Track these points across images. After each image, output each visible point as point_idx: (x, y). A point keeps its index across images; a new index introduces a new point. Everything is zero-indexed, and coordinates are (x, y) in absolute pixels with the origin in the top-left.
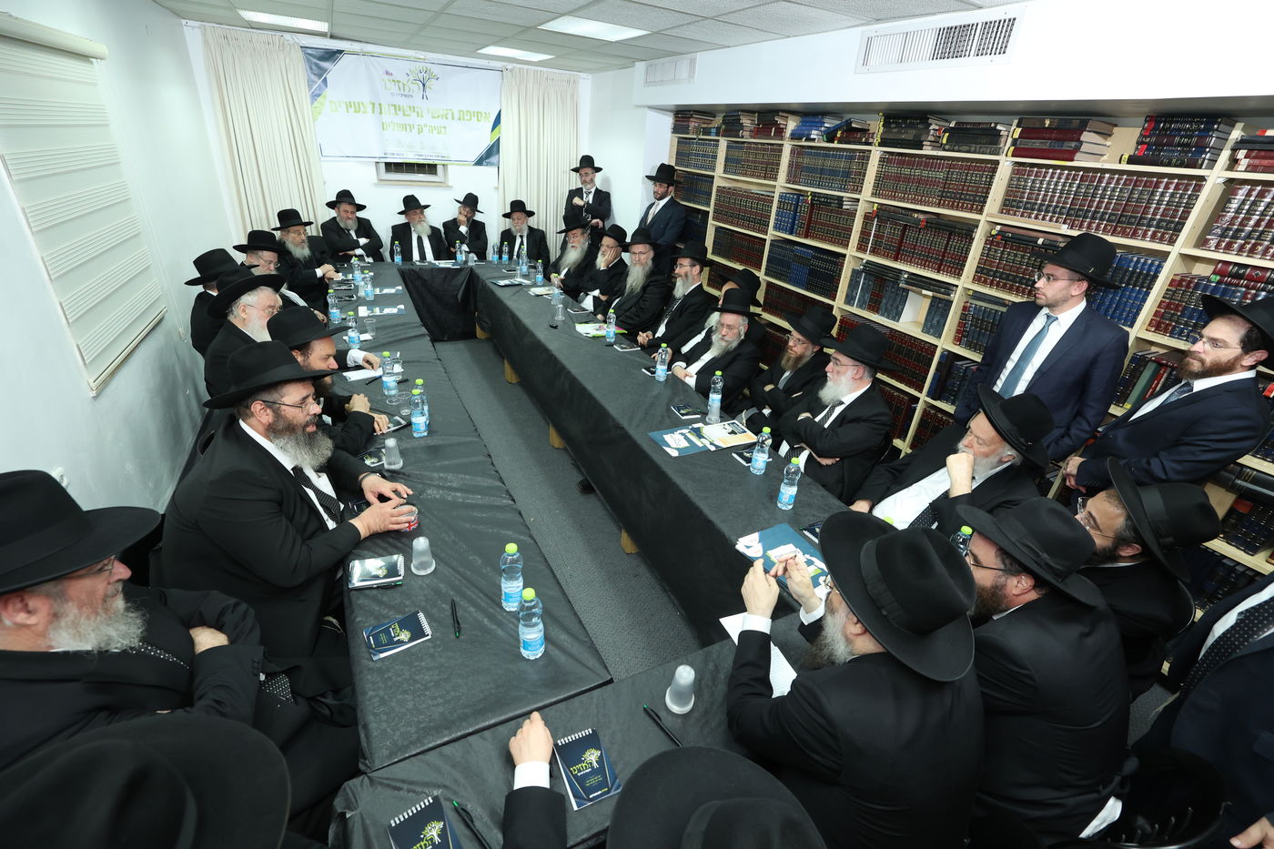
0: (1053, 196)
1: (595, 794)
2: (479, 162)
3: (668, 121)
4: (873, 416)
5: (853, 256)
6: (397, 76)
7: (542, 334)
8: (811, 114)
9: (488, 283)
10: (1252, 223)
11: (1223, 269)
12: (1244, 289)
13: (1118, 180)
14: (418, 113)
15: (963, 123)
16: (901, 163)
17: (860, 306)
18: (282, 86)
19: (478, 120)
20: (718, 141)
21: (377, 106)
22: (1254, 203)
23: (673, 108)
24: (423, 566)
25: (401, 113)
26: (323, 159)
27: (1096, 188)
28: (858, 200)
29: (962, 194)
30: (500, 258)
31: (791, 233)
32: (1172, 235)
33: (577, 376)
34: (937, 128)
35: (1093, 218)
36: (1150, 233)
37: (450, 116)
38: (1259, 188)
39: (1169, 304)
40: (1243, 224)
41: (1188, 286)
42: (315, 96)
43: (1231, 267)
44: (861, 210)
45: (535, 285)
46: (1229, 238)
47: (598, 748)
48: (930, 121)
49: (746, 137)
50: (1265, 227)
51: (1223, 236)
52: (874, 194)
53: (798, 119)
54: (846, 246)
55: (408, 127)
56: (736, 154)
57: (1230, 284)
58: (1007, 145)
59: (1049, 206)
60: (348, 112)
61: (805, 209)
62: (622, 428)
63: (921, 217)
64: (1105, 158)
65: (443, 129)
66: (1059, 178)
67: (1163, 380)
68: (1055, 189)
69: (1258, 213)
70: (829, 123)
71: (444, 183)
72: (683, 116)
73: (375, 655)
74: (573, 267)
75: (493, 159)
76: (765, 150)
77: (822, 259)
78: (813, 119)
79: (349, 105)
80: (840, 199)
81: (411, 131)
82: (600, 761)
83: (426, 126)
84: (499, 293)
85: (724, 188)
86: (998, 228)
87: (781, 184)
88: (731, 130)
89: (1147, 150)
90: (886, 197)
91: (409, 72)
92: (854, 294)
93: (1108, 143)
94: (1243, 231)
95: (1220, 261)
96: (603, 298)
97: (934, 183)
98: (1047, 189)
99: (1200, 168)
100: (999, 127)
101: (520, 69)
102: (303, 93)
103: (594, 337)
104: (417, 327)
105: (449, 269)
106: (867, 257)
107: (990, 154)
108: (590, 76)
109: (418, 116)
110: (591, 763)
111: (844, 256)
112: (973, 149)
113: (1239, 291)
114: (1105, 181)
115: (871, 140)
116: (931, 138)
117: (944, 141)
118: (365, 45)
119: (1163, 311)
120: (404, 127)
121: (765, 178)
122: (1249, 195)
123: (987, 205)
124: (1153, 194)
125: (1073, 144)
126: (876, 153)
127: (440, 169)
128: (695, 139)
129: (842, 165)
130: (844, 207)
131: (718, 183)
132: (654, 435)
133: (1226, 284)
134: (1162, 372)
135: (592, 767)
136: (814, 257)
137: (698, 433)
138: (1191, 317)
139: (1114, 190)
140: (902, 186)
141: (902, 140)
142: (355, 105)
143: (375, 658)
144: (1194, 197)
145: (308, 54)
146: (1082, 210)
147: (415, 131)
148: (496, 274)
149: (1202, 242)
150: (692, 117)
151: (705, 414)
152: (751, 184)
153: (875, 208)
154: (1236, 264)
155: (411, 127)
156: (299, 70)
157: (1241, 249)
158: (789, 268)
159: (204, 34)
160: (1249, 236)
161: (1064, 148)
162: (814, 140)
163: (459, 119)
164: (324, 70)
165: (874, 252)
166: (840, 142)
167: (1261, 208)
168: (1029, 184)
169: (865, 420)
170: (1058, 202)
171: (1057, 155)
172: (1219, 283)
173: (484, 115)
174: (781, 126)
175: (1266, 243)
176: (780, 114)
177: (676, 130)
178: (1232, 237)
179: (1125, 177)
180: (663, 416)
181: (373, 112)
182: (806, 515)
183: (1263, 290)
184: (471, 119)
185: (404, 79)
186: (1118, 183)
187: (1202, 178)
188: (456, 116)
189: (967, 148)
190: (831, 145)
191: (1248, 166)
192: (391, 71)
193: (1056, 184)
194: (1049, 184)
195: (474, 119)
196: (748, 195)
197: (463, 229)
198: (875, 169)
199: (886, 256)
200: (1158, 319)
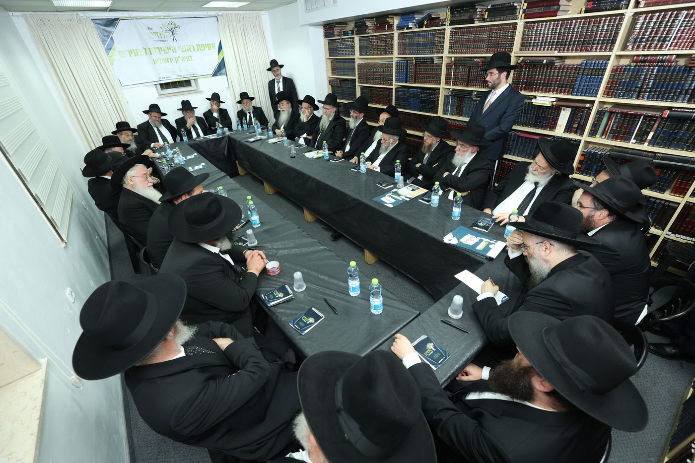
0: (547, 37)
1: (441, 361)
2: (215, 74)
3: (321, 31)
4: (483, 166)
5: (443, 88)
6: (155, 30)
7: (289, 162)
8: (407, 14)
9: (243, 141)
10: (648, 33)
11: (636, 59)
12: (647, 67)
13: (580, 22)
14: (173, 50)
15: (495, 5)
16: (463, 33)
17: (452, 114)
18: (86, 46)
19: (209, 49)
20: (354, 38)
21: (148, 50)
22: (649, 23)
23: (322, 23)
24: (300, 287)
25: (163, 52)
26: (123, 88)
27: (569, 29)
28: (442, 57)
29: (499, 44)
30: (242, 127)
31: (406, 82)
32: (611, 46)
33: (320, 179)
34: (480, 10)
35: (570, 45)
36: (599, 47)
37: (192, 49)
38: (650, 15)
39: (612, 82)
40: (644, 35)
41: (620, 71)
42: (109, 49)
43: (641, 58)
44: (445, 62)
45: (269, 138)
46: (637, 43)
47: (431, 342)
48: (476, 7)
49: (371, 33)
50: (655, 34)
51: (635, 42)
52: (450, 53)
53: (399, 18)
54: (439, 83)
55: (169, 60)
56: (365, 43)
57: (641, 66)
58: (520, 13)
59: (546, 42)
60: (131, 56)
61: (412, 68)
62: (358, 200)
63: (479, 60)
64: (570, 12)
65: (190, 58)
66: (549, 27)
67: (613, 120)
68: (548, 33)
69: (650, 28)
70: (418, 17)
71: (197, 90)
72: (329, 27)
73: (302, 332)
74: (286, 124)
75: (223, 71)
76: (382, 38)
77: (427, 93)
78: (408, 17)
79: (131, 52)
80: (432, 58)
81: (171, 62)
82: (435, 347)
83: (179, 57)
84: (251, 145)
85: (362, 64)
86: (522, 58)
87: (396, 56)
88: (361, 31)
89: (593, 4)
90: (457, 53)
91: (162, 26)
92: (447, 108)
93: (571, 4)
94: (644, 38)
95: (635, 55)
96: (310, 137)
97: (483, 41)
98: (544, 33)
99: (621, 9)
100: (515, 4)
101: (226, 14)
102: (101, 48)
103: (317, 158)
104: (219, 172)
105: (216, 139)
106: (452, 87)
107: (512, 20)
108: (267, 12)
109: (174, 52)
110: (431, 349)
111: (439, 89)
112: (502, 18)
113: (645, 69)
114: (573, 24)
115: (444, 23)
116: (478, 16)
117: (486, 17)
118: (131, 12)
119: (609, 86)
120: (166, 60)
121: (385, 54)
122: (645, 19)
123: (514, 48)
124: (598, 27)
125: (556, 7)
126: (448, 29)
127: (192, 82)
128: (339, 39)
129: (429, 39)
130: (435, 62)
131: (357, 62)
132: (376, 199)
133: (639, 66)
134: (612, 116)
135: (433, 351)
136: (421, 93)
137: (396, 193)
138: (623, 86)
139: (578, 28)
140: (465, 45)
141: (462, 20)
142: (134, 52)
143: (303, 334)
144: (619, 25)
145: (96, 23)
146: (563, 42)
147: (174, 61)
148: (244, 136)
149: (624, 48)
150: (335, 27)
151: (395, 184)
152: (377, 59)
153: (453, 60)
154: (643, 55)
155: (171, 60)
156: (94, 34)
157: (644, 47)
158: (408, 101)
159: (26, 20)
160: (647, 40)
161: (551, 10)
162: (411, 28)
163: (198, 50)
164: (110, 33)
165: (455, 84)
166: (426, 27)
167: (652, 25)
168: (534, 33)
169: (480, 169)
170: (550, 39)
171: (548, 14)
172: (636, 66)
173: (212, 45)
174: (391, 23)
175: (655, 42)
176: (389, 16)
177: (326, 36)
178: (639, 42)
179: (583, 20)
180: (375, 190)
181: (146, 54)
182: (468, 220)
183: (657, 66)
184: (205, 49)
185: (160, 31)
186: (580, 24)
187: (623, 14)
188: (196, 48)
189: (499, 18)
190: (422, 29)
191: (645, 4)
192: (150, 27)
193: (548, 30)
194: (544, 31)
195: (207, 49)
196: (377, 66)
197: (215, 115)
198: (449, 38)
199: (462, 85)
200: (608, 90)
